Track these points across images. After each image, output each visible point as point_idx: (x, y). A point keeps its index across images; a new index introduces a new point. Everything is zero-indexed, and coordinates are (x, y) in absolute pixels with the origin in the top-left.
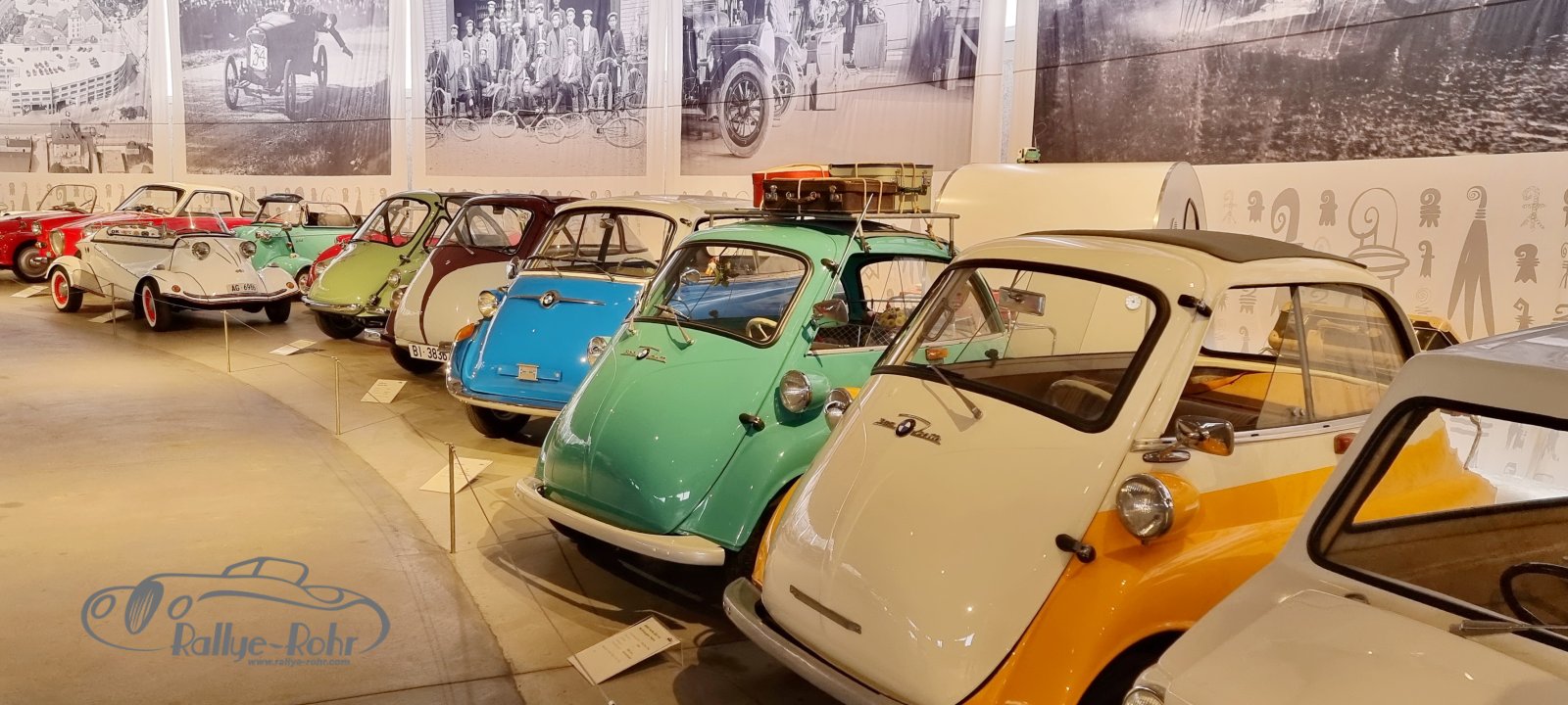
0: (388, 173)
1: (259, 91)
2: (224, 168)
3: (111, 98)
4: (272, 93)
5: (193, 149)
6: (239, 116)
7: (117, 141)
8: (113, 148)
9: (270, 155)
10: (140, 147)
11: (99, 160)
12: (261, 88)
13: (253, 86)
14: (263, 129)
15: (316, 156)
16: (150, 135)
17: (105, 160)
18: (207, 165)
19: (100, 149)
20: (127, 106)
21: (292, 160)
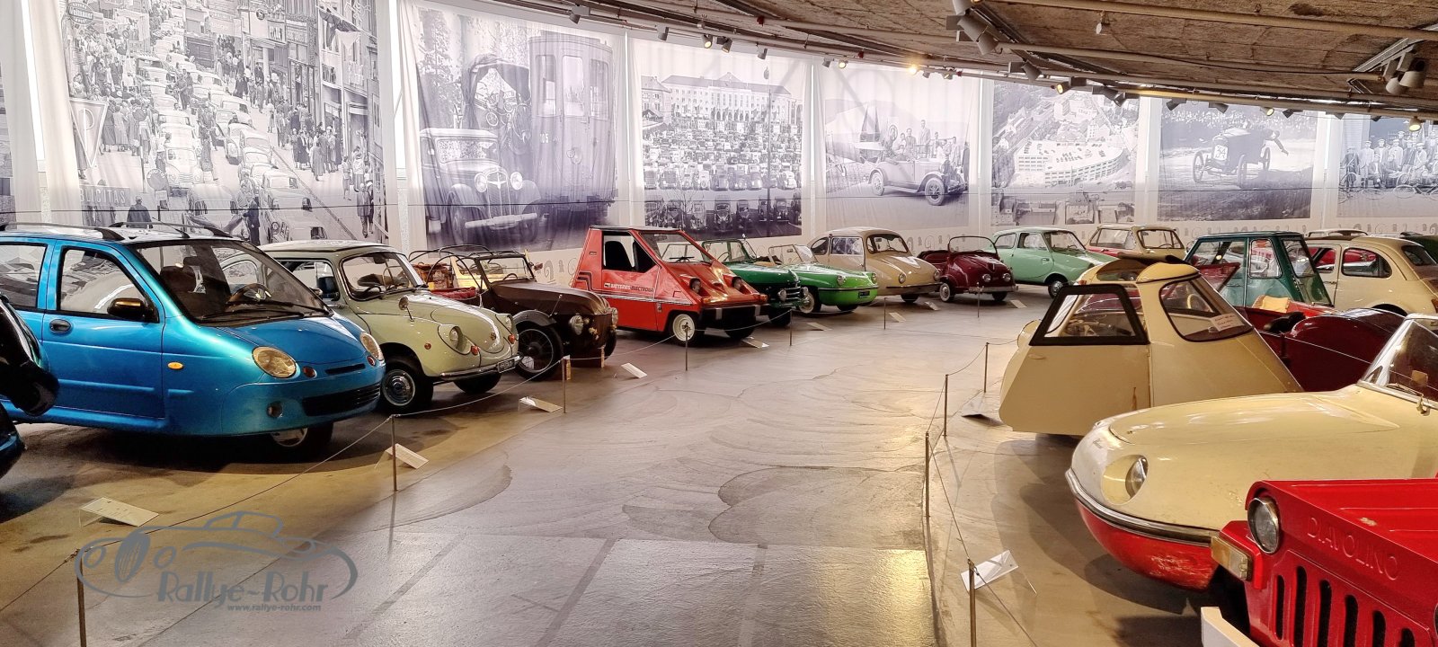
0: (1309, 217)
1: (1219, 173)
2: (1188, 217)
3: (1111, 176)
4: (1228, 174)
5: (1163, 207)
6: (1201, 187)
7: (1115, 203)
8: (1109, 209)
9: (1223, 209)
10: (1126, 206)
11: (1099, 215)
12: (1221, 170)
13: (1216, 170)
14: (1220, 194)
15: (1256, 210)
16: (1133, 199)
17: (1102, 215)
18: (1173, 216)
19: (1100, 208)
20: (1121, 181)
21: (1240, 211)
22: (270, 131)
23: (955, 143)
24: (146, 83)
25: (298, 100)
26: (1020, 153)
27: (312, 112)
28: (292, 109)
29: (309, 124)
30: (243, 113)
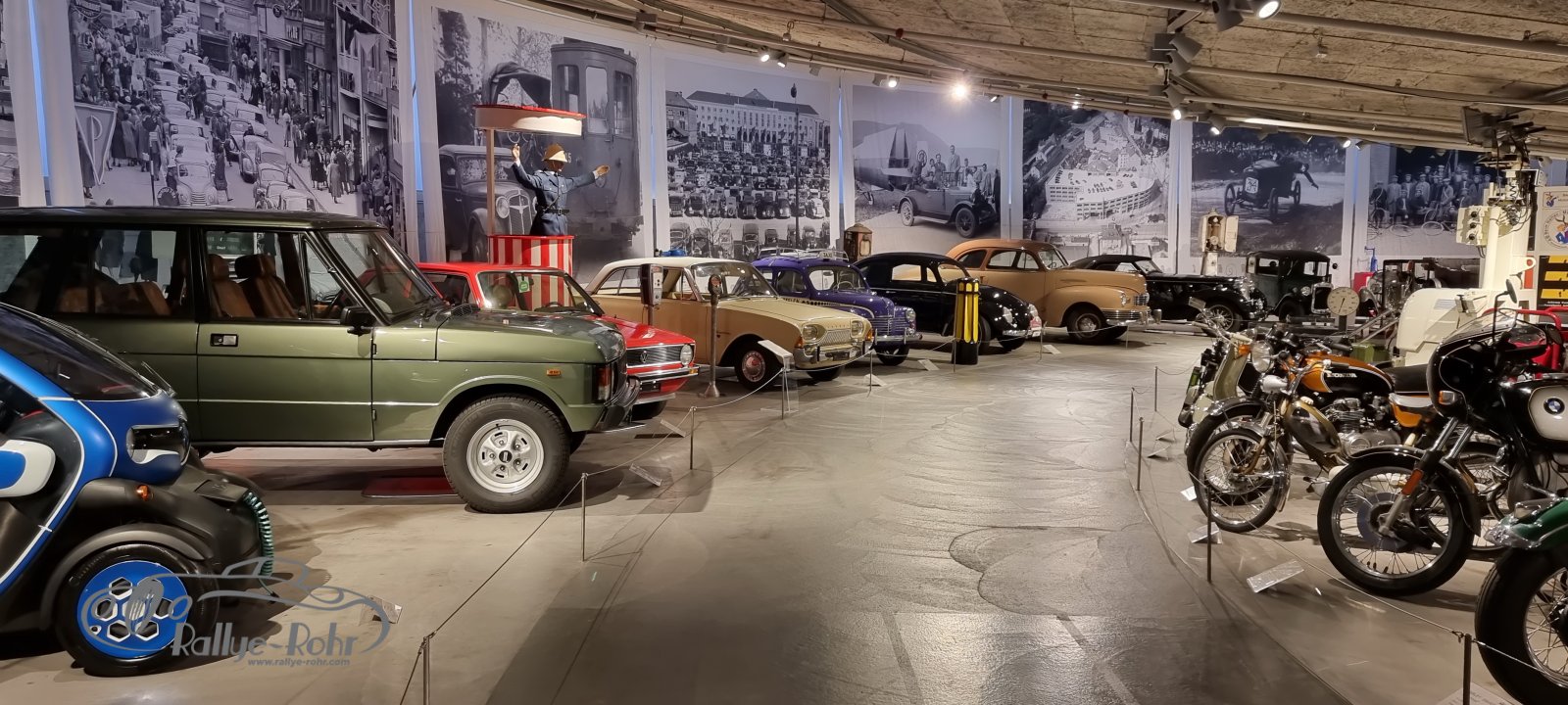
0: (1340, 254)
1: (1250, 206)
3: (1144, 208)
4: (1260, 208)
5: (1196, 242)
7: (1147, 237)
9: (1256, 244)
10: (1160, 240)
12: (1251, 204)
13: (1248, 203)
14: (1252, 229)
16: (1165, 232)
20: (1153, 214)
21: (1273, 247)
22: (286, 145)
23: (985, 170)
24: (156, 87)
25: (315, 109)
26: (1051, 183)
27: (329, 124)
28: (308, 119)
29: (327, 137)
30: (258, 123)
